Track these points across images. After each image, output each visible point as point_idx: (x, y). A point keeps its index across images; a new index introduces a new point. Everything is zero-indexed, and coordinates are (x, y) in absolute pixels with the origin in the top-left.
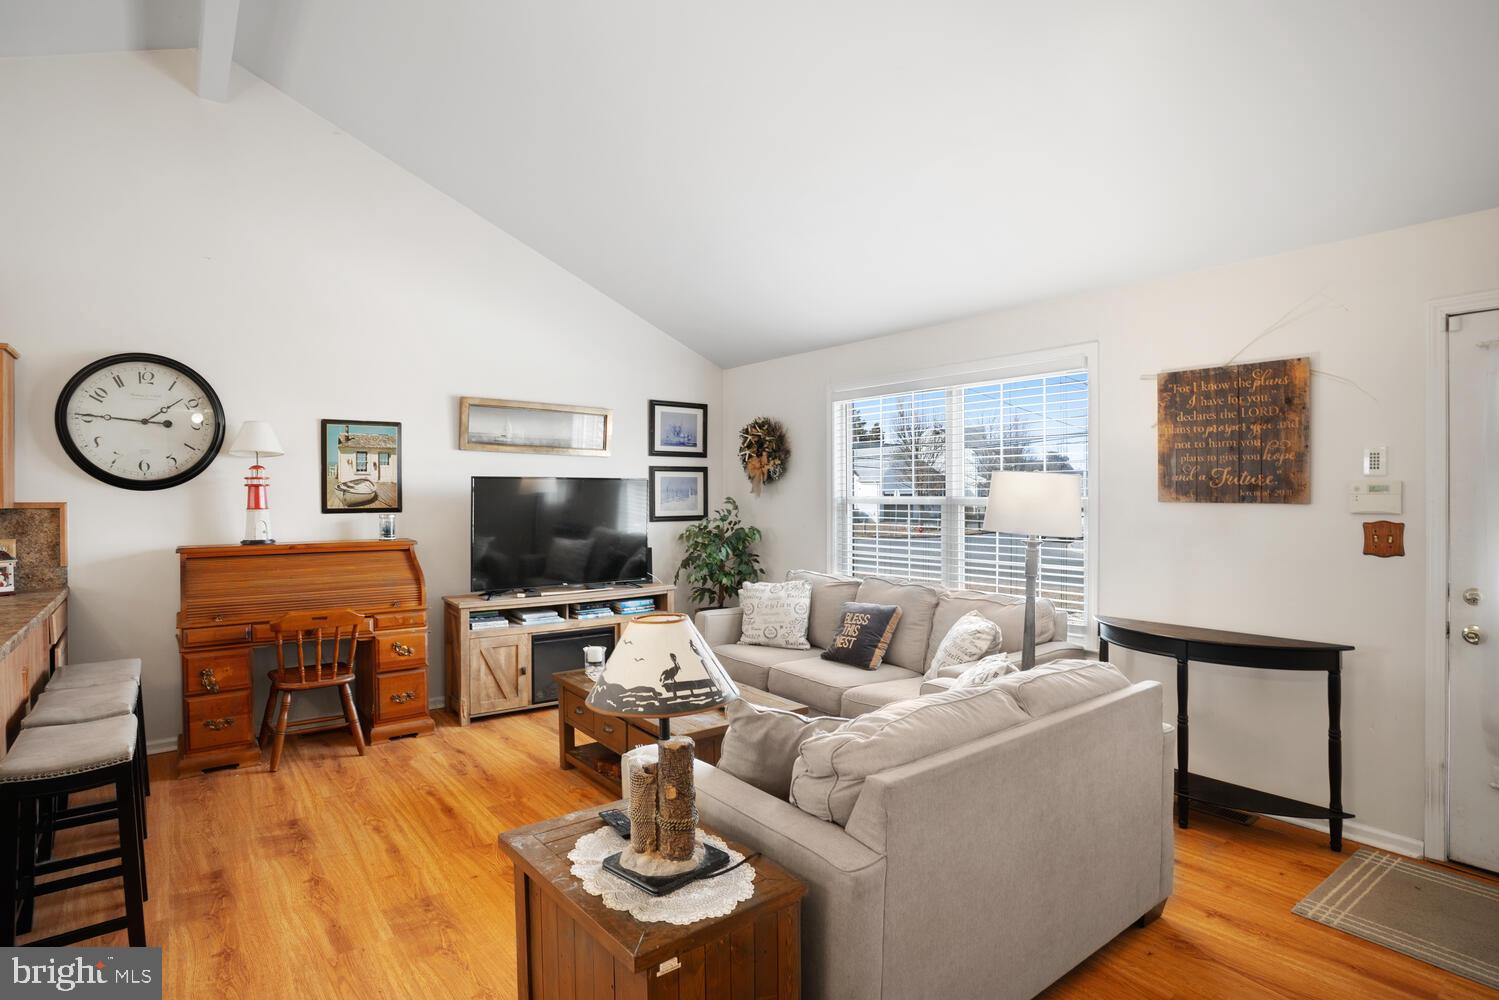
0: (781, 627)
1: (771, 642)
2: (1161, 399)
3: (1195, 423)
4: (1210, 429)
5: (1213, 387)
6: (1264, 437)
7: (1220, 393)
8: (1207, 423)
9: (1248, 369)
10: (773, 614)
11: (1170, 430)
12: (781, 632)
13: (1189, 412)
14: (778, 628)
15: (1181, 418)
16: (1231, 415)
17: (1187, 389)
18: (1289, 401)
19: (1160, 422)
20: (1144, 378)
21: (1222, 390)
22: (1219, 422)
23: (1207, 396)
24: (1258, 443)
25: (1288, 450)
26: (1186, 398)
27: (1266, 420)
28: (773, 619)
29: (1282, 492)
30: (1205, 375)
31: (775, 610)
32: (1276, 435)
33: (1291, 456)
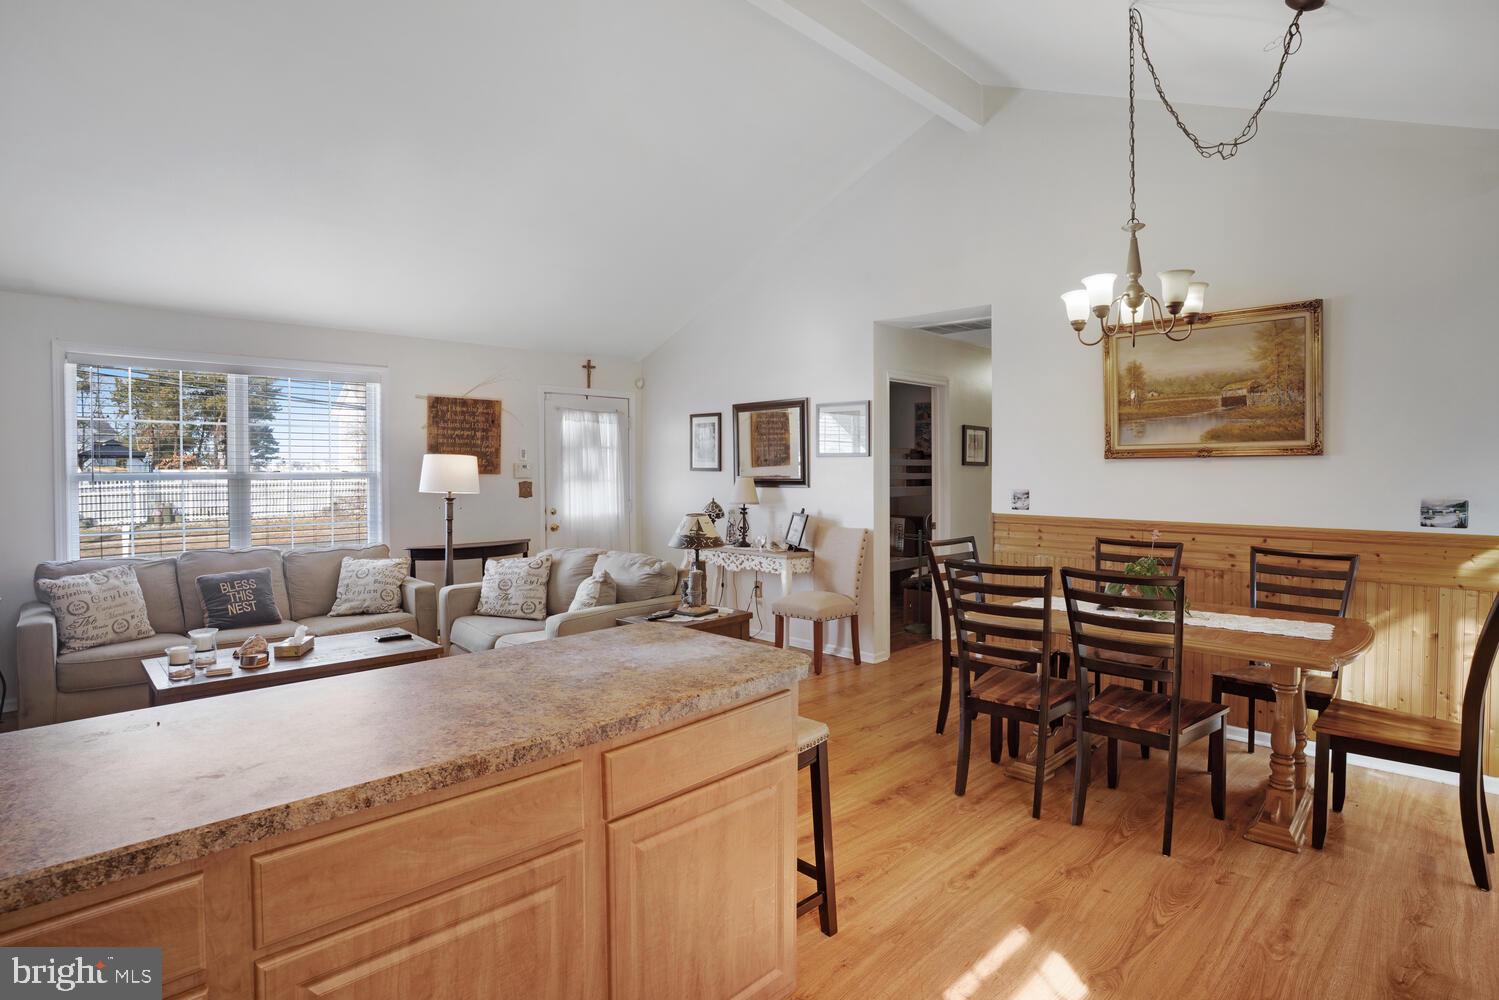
0: (133, 617)
1: (123, 636)
2: (430, 411)
3: (448, 428)
4: (456, 433)
5: (459, 409)
6: (482, 439)
7: (463, 413)
8: (454, 429)
9: (476, 402)
10: (117, 606)
11: (435, 431)
12: (133, 622)
13: (445, 422)
14: (129, 619)
15: (442, 425)
16: (467, 426)
17: (445, 408)
18: (493, 422)
19: (429, 426)
20: (417, 397)
21: (463, 412)
22: (463, 429)
23: (456, 413)
24: (479, 442)
25: (492, 446)
26: (444, 413)
27: (484, 430)
28: (120, 610)
29: (489, 468)
30: (454, 401)
31: (118, 601)
32: (487, 438)
33: (493, 450)
